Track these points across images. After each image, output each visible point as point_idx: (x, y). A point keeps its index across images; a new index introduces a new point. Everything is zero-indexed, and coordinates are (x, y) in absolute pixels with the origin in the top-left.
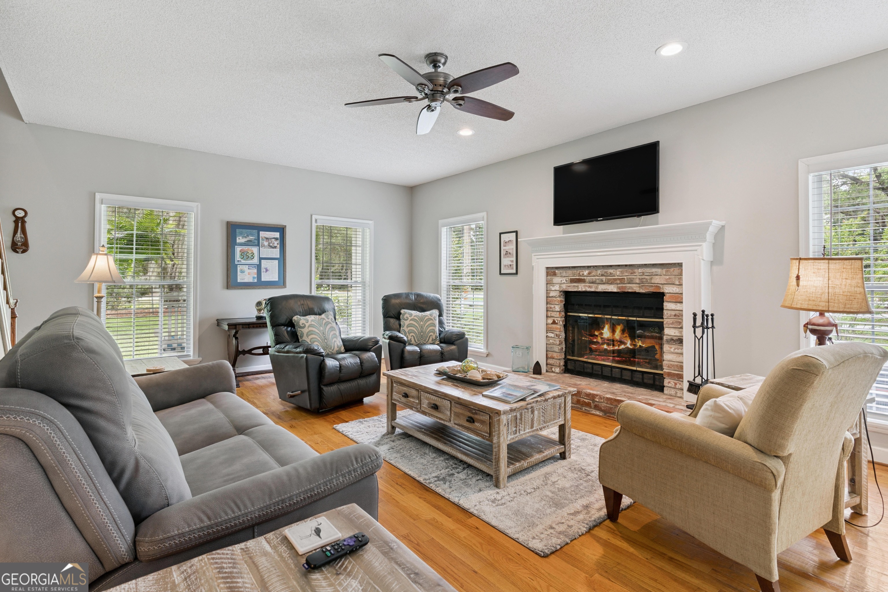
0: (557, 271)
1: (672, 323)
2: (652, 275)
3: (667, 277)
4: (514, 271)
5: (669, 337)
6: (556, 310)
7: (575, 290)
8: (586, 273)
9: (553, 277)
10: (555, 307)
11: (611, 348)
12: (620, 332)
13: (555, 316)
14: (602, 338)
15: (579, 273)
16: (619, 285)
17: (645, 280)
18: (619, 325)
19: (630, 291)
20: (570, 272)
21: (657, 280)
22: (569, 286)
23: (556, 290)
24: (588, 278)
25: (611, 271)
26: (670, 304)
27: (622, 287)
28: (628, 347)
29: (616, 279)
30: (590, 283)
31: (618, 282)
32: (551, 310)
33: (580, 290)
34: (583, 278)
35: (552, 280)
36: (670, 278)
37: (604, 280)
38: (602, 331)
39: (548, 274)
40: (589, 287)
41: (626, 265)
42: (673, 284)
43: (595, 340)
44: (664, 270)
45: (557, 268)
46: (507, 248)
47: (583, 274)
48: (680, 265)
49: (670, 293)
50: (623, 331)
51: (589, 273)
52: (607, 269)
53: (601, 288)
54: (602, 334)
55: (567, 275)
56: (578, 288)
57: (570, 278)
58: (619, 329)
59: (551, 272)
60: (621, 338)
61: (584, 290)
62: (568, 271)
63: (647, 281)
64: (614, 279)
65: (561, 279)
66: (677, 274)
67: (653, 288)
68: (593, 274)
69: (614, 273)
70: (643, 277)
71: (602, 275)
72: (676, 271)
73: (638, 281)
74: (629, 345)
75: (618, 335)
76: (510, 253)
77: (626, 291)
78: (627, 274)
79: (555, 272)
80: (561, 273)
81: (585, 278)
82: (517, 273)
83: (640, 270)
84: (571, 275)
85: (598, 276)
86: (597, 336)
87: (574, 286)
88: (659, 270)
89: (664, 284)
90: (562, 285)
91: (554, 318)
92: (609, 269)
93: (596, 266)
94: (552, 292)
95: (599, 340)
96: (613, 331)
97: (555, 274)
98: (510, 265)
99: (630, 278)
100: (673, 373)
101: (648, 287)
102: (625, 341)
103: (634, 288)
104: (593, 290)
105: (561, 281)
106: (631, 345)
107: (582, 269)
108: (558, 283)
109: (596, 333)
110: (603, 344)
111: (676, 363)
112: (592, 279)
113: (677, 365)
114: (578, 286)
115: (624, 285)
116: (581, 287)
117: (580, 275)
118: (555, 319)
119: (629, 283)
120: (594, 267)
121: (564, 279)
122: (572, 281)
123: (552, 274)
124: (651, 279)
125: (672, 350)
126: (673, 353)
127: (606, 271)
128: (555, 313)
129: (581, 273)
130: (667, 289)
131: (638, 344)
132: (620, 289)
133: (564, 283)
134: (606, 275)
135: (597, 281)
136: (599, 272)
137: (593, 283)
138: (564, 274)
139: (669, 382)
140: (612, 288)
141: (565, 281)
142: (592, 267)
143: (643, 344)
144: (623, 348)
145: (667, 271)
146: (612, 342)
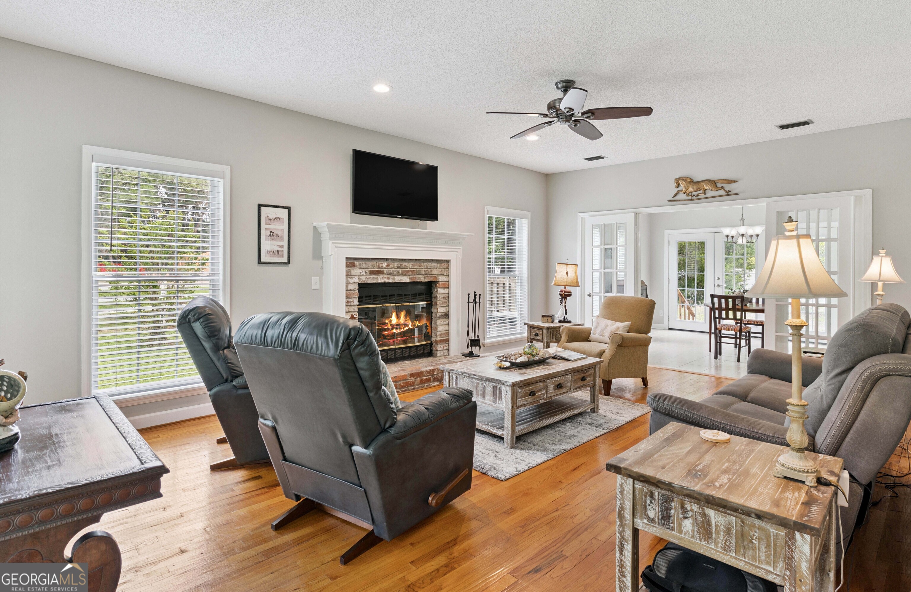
0: (356, 262)
1: (442, 304)
2: (432, 268)
3: (440, 270)
4: (285, 260)
5: (440, 314)
6: (355, 304)
7: (374, 282)
8: (385, 265)
9: (351, 269)
10: (353, 301)
11: (398, 331)
12: (404, 317)
13: (353, 311)
14: (391, 325)
15: (379, 265)
16: (411, 276)
17: (428, 272)
18: (402, 311)
19: (418, 281)
20: (369, 264)
21: (435, 272)
22: (368, 278)
23: (354, 283)
24: (386, 269)
25: (405, 264)
26: (441, 289)
27: (413, 277)
28: (409, 329)
29: (409, 271)
30: (388, 275)
31: (411, 273)
32: (349, 304)
33: (379, 281)
34: (381, 270)
35: (351, 273)
36: (442, 271)
37: (400, 272)
38: (391, 319)
39: (347, 266)
40: (388, 278)
41: (416, 260)
42: (443, 275)
43: (386, 327)
44: (439, 264)
45: (356, 259)
46: (272, 227)
47: (382, 266)
48: (448, 261)
49: (442, 282)
50: (406, 316)
51: (388, 265)
52: (402, 262)
53: (398, 279)
54: (391, 321)
55: (367, 267)
56: (377, 280)
57: (369, 269)
58: (403, 314)
59: (351, 262)
60: (405, 321)
61: (383, 281)
62: (367, 263)
63: (429, 273)
64: (407, 271)
65: (360, 271)
66: (445, 267)
67: (433, 278)
68: (391, 266)
69: (408, 265)
70: (427, 269)
71: (399, 268)
72: (445, 265)
73: (423, 273)
74: (410, 326)
75: (402, 320)
76: (277, 235)
77: (416, 281)
78: (417, 267)
79: (354, 263)
80: (360, 264)
81: (384, 270)
82: (288, 263)
83: (425, 264)
84: (371, 267)
85: (394, 268)
86: (387, 323)
87: (373, 278)
88: (434, 264)
89: (439, 275)
90: (360, 277)
91: (351, 313)
92: (404, 262)
93: (393, 259)
94: (350, 284)
95: (390, 327)
96: (398, 317)
97: (353, 266)
98: (278, 251)
99: (418, 270)
100: (443, 340)
101: (429, 278)
102: (408, 324)
103: (422, 279)
104: (391, 281)
105: (360, 273)
106: (412, 326)
107: (381, 261)
108: (357, 275)
109: (387, 321)
110: (392, 329)
111: (444, 332)
112: (390, 271)
113: (445, 333)
114: (377, 278)
115: (415, 276)
116: (380, 279)
117: (379, 267)
118: (353, 314)
119: (418, 275)
120: (391, 259)
121: (364, 270)
122: (372, 273)
123: (350, 265)
124: (431, 271)
125: (442, 323)
126: (442, 325)
127: (401, 263)
128: (353, 307)
129: (381, 265)
130: (441, 279)
131: (416, 324)
132: (411, 280)
133: (363, 275)
134: (401, 267)
135: (395, 273)
136: (396, 264)
137: (390, 274)
138: (364, 266)
139: (441, 347)
140: (406, 279)
141: (364, 273)
142: (390, 260)
143: (419, 323)
144: (406, 330)
145: (440, 265)
146: (397, 326)
